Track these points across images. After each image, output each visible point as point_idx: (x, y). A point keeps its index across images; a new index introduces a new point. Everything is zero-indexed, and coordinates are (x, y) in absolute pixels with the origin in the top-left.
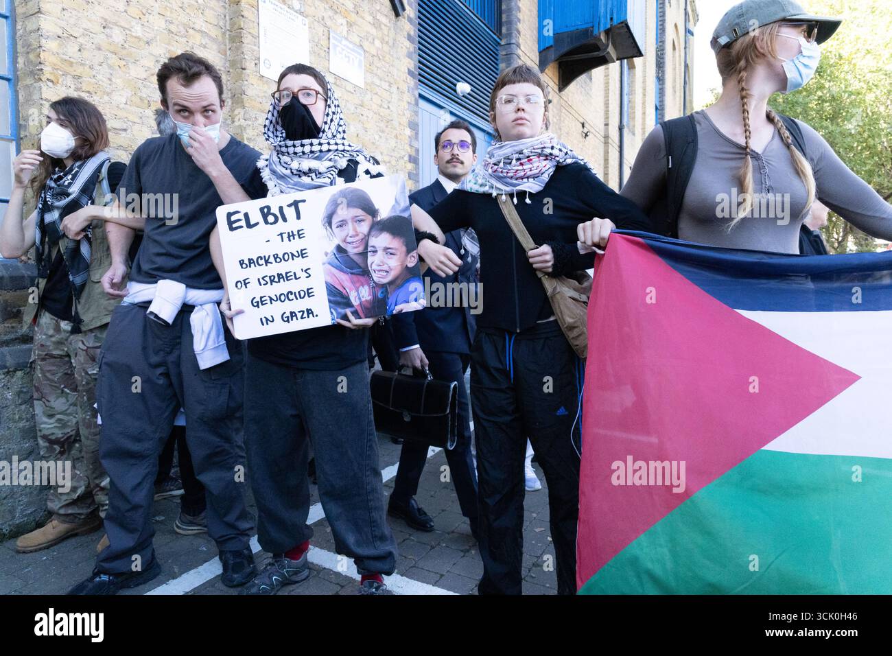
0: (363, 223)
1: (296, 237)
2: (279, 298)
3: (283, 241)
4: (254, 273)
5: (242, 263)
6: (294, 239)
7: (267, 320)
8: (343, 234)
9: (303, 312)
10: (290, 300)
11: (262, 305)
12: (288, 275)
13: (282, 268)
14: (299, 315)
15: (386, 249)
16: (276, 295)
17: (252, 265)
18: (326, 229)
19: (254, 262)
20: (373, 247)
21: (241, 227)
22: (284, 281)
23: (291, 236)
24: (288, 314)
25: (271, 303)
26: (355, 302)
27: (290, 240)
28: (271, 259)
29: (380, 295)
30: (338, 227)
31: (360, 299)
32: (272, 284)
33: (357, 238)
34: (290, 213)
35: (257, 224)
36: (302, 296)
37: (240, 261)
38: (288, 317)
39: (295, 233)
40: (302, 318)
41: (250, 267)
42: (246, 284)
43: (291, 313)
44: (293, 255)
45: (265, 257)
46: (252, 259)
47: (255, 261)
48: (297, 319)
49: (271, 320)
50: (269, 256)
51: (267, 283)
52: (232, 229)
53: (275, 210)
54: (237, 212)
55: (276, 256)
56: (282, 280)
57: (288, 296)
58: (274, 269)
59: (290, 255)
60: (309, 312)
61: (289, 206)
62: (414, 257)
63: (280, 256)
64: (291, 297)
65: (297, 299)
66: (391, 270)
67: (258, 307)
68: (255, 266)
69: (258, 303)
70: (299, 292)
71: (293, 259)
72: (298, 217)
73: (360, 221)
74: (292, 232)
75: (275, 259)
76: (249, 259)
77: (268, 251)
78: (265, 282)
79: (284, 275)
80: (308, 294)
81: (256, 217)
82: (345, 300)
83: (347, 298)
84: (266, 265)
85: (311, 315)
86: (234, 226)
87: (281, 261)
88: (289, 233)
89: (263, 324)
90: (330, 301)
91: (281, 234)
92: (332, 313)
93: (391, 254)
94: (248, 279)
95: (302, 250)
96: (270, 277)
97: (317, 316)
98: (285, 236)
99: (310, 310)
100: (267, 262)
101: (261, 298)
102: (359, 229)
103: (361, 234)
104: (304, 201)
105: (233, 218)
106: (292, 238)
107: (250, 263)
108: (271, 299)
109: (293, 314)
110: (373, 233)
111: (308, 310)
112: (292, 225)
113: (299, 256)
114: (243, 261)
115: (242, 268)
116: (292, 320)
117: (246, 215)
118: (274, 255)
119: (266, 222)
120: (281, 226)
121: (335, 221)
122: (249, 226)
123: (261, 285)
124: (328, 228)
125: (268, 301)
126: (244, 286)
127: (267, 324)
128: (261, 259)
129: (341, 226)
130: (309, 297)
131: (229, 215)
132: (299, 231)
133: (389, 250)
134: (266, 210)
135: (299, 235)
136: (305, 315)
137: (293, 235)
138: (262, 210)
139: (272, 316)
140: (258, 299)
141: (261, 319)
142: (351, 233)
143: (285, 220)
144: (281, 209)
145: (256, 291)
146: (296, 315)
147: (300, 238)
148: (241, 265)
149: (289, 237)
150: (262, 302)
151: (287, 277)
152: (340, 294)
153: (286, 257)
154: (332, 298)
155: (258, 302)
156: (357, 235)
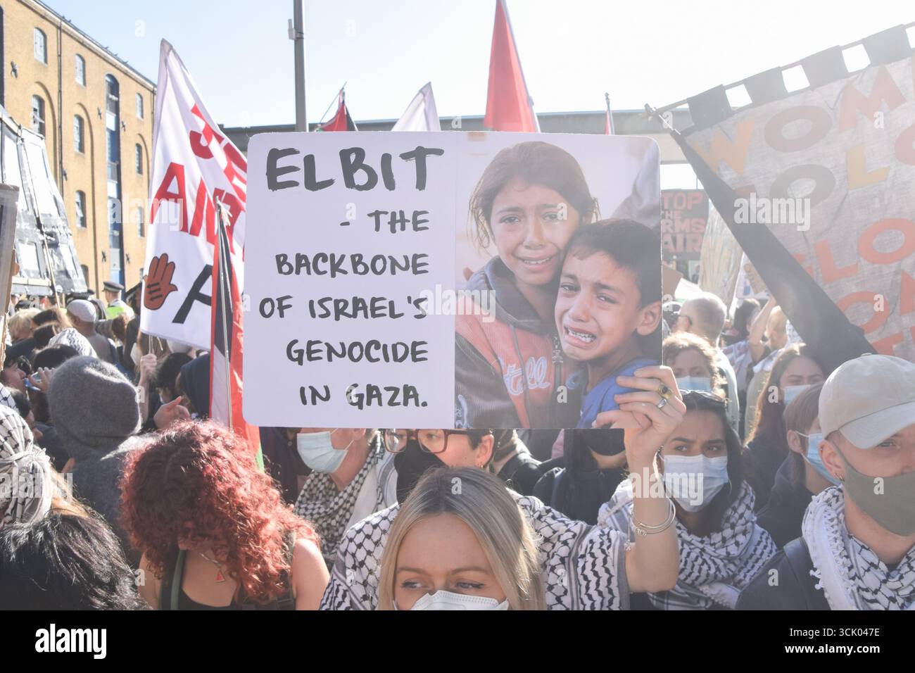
0: (557, 223)
1: (409, 226)
2: (347, 352)
3: (377, 229)
4: (305, 287)
5: (281, 260)
6: (403, 228)
7: (315, 393)
8: (513, 238)
9: (396, 390)
10: (371, 359)
11: (310, 359)
12: (377, 304)
13: (366, 286)
14: (386, 396)
15: (598, 288)
16: (342, 345)
17: (303, 269)
18: (477, 220)
19: (307, 264)
20: (572, 277)
21: (294, 184)
22: (366, 316)
23: (397, 221)
24: (362, 389)
25: (330, 359)
26: (514, 391)
27: (393, 231)
28: (347, 265)
29: (569, 383)
30: (502, 221)
31: (525, 383)
32: (337, 318)
33: (541, 253)
34: (404, 171)
35: (330, 182)
36: (400, 355)
37: (278, 257)
38: (361, 396)
39: (409, 216)
40: (391, 403)
41: (298, 272)
42: (282, 308)
43: (370, 388)
44: (394, 263)
45: (333, 256)
46: (305, 257)
47: (311, 260)
48: (380, 404)
49: (324, 395)
50: (343, 257)
51: (328, 314)
52: (273, 185)
53: (372, 160)
54: (292, 151)
55: (357, 260)
56: (361, 313)
57: (367, 350)
58: (348, 286)
59: (389, 261)
60: (410, 393)
61: (405, 156)
62: (652, 314)
63: (367, 260)
64: (375, 353)
65: (387, 359)
66: (601, 332)
67: (301, 363)
68: (309, 273)
69: (301, 354)
70: (394, 347)
71: (393, 272)
72: (421, 184)
73: (553, 217)
74: (402, 213)
75: (355, 265)
76: (298, 255)
77: (341, 246)
78: (324, 312)
79: (368, 304)
80: (414, 353)
81: (328, 168)
82: (492, 382)
84: (333, 275)
85: (412, 401)
86: (280, 179)
87: (366, 272)
88: (394, 214)
89: (304, 402)
90: (458, 377)
91: (377, 215)
92: (458, 404)
93: (608, 300)
94: (289, 297)
95: (416, 257)
96: (337, 302)
97: (425, 404)
98: (385, 219)
99: (413, 388)
100: (335, 268)
101: (310, 343)
102: (547, 234)
103: (550, 246)
104: (439, 152)
105: (282, 163)
106: (398, 226)
107: (299, 265)
108: (331, 350)
109: (373, 392)
110: (576, 249)
111: (407, 389)
112: (404, 198)
113: (407, 268)
114: (285, 257)
115: (280, 271)
116: (369, 403)
117: (309, 161)
118: (353, 257)
119: (350, 183)
120: (379, 197)
121: (499, 207)
122: (312, 184)
123: (313, 315)
124: (482, 219)
125: (324, 354)
126: (277, 312)
127: (314, 402)
128: (325, 260)
129: (511, 220)
130: (415, 360)
131: (274, 155)
132: (416, 214)
133: (605, 291)
134: (353, 157)
135: (415, 222)
136: (400, 398)
137: (403, 221)
138: (344, 154)
139: (326, 388)
140: (302, 345)
141: (302, 390)
142: (530, 238)
143: (390, 184)
144: (386, 159)
145: (301, 326)
146: (379, 396)
147: (416, 229)
148: (280, 265)
149: (392, 223)
150: (310, 352)
151: (374, 309)
152: (484, 366)
153: (379, 265)
154: (464, 373)
155: (300, 352)
156: (542, 246)
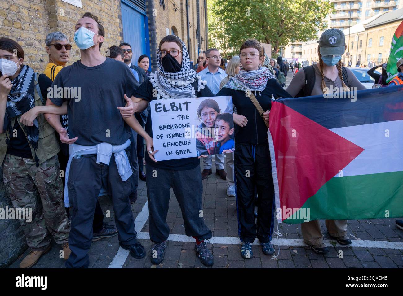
0: (214, 115)
1: (185, 118)
2: (175, 144)
3: (179, 119)
4: (165, 132)
5: (160, 127)
6: (184, 119)
7: (169, 153)
8: (205, 118)
9: (185, 150)
13: (178, 131)
14: (183, 152)
15: (222, 127)
16: (174, 143)
17: (165, 128)
18: (198, 116)
19: (166, 127)
20: (217, 125)
21: (161, 111)
22: (178, 137)
23: (183, 117)
24: (179, 151)
25: (172, 146)
26: (207, 148)
27: (182, 119)
28: (174, 127)
29: (217, 146)
30: (203, 115)
31: (209, 146)
32: (173, 138)
33: (211, 121)
34: (183, 107)
35: (169, 110)
36: (185, 144)
37: (159, 126)
38: (179, 152)
39: (185, 116)
40: (184, 153)
41: (164, 129)
42: (161, 137)
43: (180, 151)
45: (171, 125)
46: (165, 126)
47: (166, 126)
49: (171, 153)
50: (173, 125)
51: (171, 137)
52: (157, 111)
53: (177, 105)
54: (160, 104)
55: (176, 126)
57: (179, 143)
58: (174, 131)
59: (182, 125)
60: (188, 151)
61: (184, 104)
62: (232, 131)
63: (178, 125)
64: (181, 144)
65: (183, 145)
66: (223, 135)
67: (166, 147)
68: (166, 129)
70: (184, 142)
71: (183, 128)
72: (187, 109)
73: (213, 114)
74: (184, 115)
75: (175, 127)
76: (163, 126)
77: (172, 123)
78: (170, 137)
80: (188, 143)
81: (168, 107)
82: (203, 147)
83: (204, 146)
85: (188, 152)
86: (158, 110)
87: (178, 128)
88: (182, 116)
89: (167, 155)
90: (197, 147)
91: (179, 116)
92: (197, 152)
93: (224, 129)
94: (162, 134)
95: (187, 124)
96: (172, 134)
97: (191, 152)
98: (181, 117)
99: (189, 150)
100: (171, 128)
101: (168, 143)
102: (212, 117)
103: (212, 120)
104: (190, 102)
105: (158, 107)
106: (183, 118)
107: (164, 128)
108: (172, 144)
109: (181, 151)
110: (217, 119)
111: (187, 150)
112: (184, 112)
113: (186, 126)
114: (161, 126)
115: (160, 129)
116: (180, 153)
117: (164, 106)
118: (175, 125)
119: (173, 110)
120: (179, 113)
122: (165, 111)
123: (168, 138)
124: (199, 115)
125: (171, 145)
126: (160, 138)
127: (169, 155)
128: (169, 126)
129: (205, 115)
130: (188, 144)
131: (156, 105)
132: (187, 115)
133: (223, 127)
134: (173, 105)
135: (187, 117)
136: (186, 152)
137: (184, 117)
138: (171, 104)
140: (166, 144)
141: (167, 153)
142: (209, 118)
143: (181, 110)
144: (180, 105)
145: (165, 140)
146: (182, 152)
147: (187, 118)
148: (160, 128)
149: (182, 118)
150: (168, 145)
152: (202, 144)
153: (180, 126)
154: (198, 146)
155: (166, 145)
156: (211, 120)
